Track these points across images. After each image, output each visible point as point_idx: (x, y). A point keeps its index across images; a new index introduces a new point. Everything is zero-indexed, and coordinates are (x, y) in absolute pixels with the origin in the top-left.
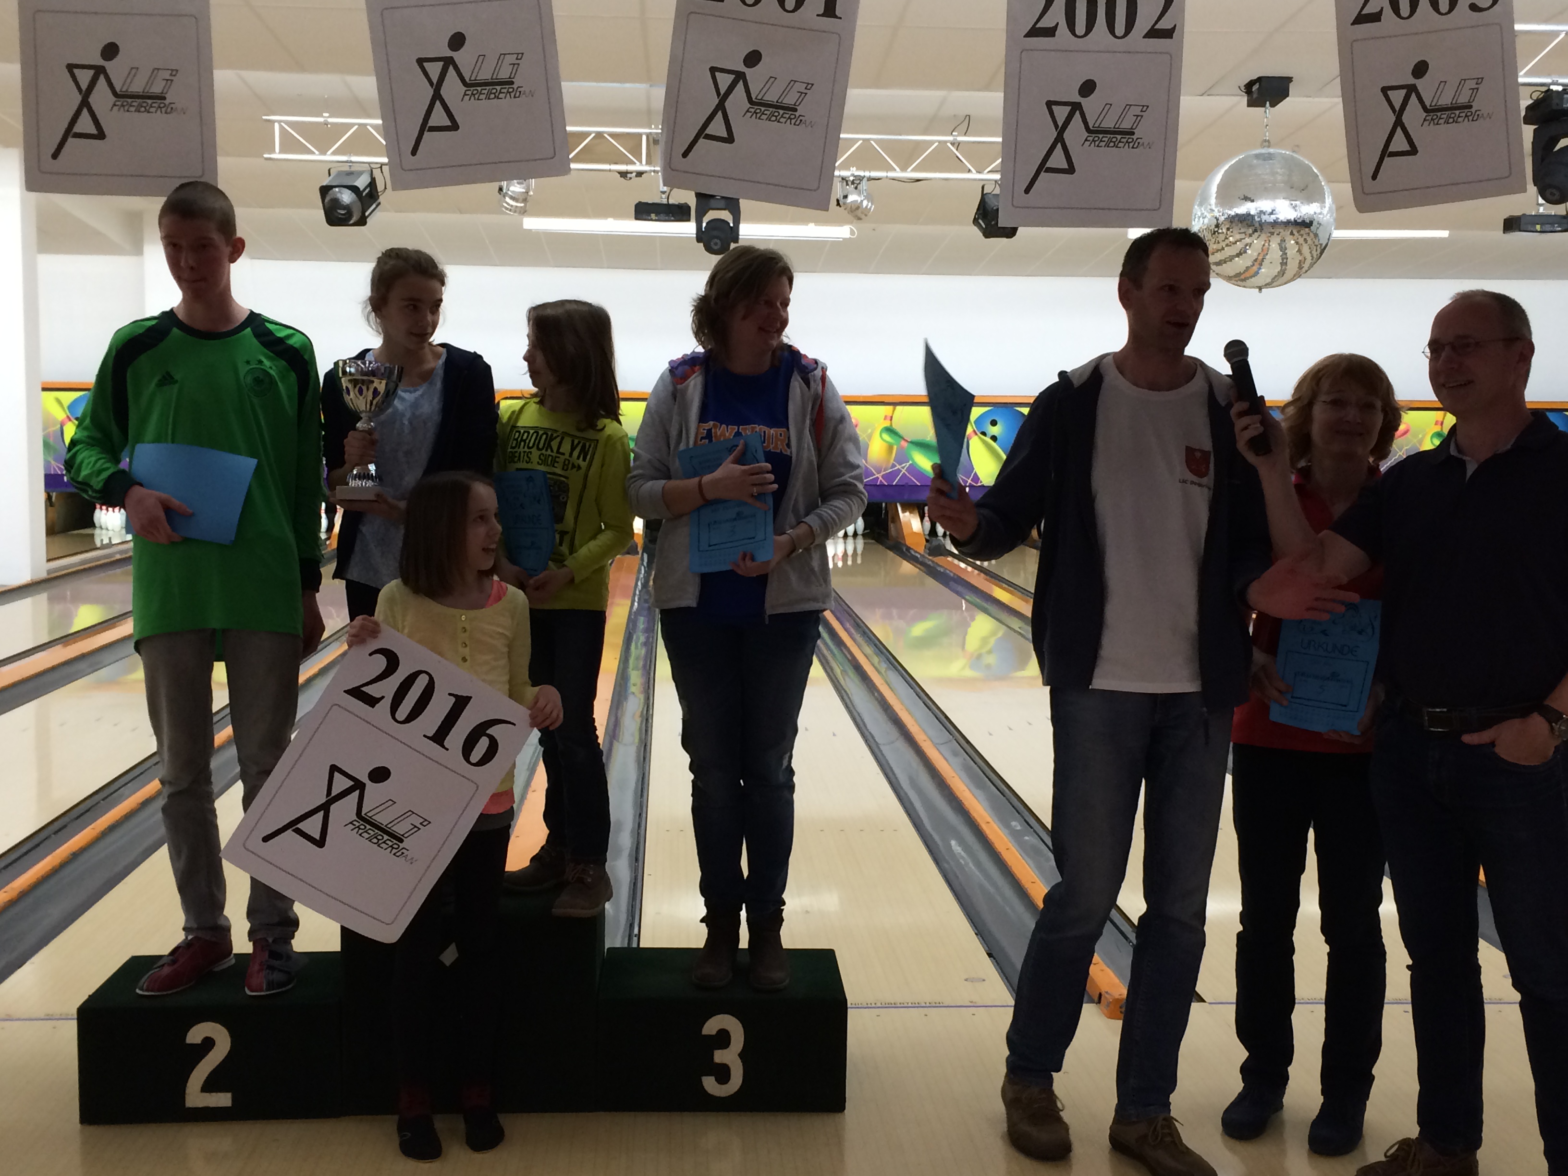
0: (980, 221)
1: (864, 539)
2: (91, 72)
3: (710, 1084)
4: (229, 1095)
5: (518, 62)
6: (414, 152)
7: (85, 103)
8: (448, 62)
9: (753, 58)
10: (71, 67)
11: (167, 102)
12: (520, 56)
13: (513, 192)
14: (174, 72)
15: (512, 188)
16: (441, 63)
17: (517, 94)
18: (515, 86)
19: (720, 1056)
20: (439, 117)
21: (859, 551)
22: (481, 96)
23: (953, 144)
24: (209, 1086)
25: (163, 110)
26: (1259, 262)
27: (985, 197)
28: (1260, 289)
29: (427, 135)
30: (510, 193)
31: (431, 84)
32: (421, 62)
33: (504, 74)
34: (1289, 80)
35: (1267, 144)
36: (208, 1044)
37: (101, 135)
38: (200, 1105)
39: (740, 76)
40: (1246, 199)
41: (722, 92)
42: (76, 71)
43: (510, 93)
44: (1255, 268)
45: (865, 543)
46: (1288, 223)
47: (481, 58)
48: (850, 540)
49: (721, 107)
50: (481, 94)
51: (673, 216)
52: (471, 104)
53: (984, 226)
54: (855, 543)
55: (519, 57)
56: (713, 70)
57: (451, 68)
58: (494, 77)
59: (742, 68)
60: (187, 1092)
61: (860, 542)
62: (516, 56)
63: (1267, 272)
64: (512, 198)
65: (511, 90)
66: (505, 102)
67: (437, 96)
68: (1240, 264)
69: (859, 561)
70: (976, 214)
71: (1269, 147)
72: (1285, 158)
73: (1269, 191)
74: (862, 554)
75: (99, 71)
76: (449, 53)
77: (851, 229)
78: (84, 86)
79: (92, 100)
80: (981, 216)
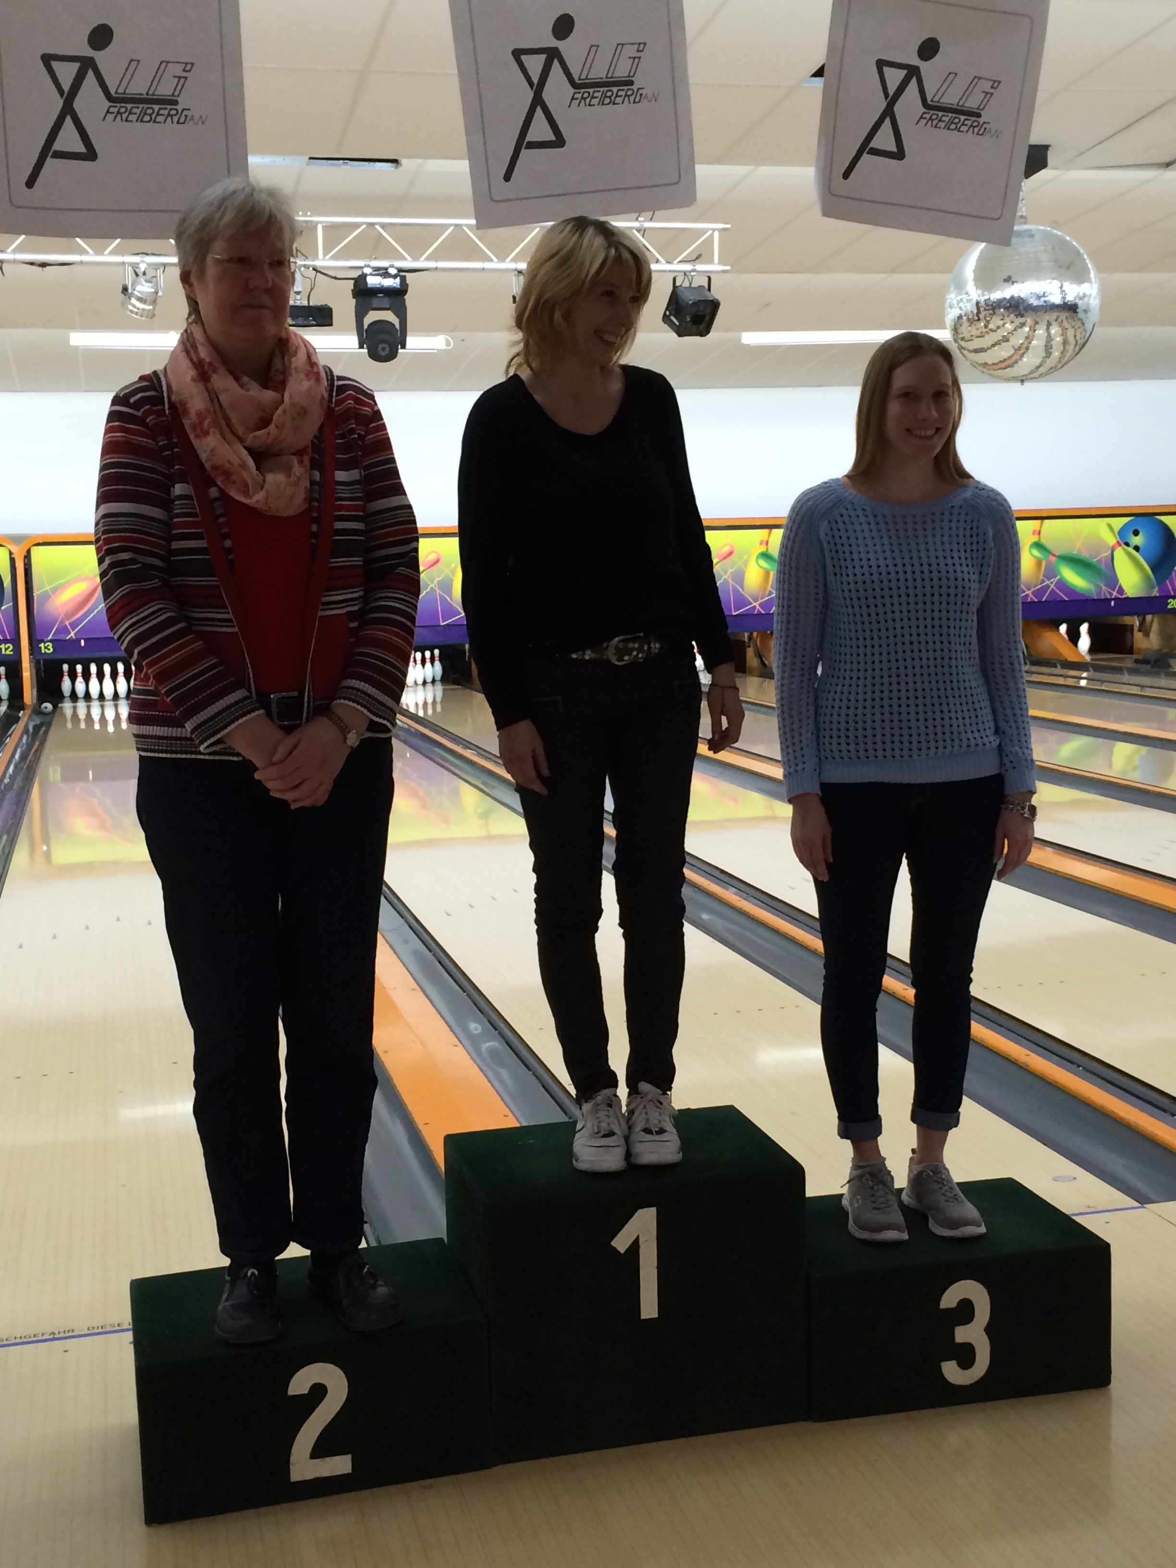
0: (673, 318)
1: (443, 685)
2: (76, 66)
3: (951, 1371)
4: (348, 1458)
5: (639, 54)
6: (507, 177)
7: (68, 109)
8: (553, 54)
9: (929, 49)
10: (47, 59)
11: (179, 108)
12: (641, 46)
13: (138, 292)
14: (188, 67)
15: (139, 288)
16: (544, 56)
17: (637, 98)
18: (635, 87)
19: (962, 1334)
20: (540, 130)
21: (439, 699)
22: (593, 100)
23: (639, 231)
24: (321, 1450)
25: (175, 119)
26: (1022, 350)
27: (678, 290)
28: (1022, 381)
29: (524, 152)
30: (136, 293)
31: (531, 83)
32: (517, 54)
33: (621, 72)
34: (1046, 148)
35: (1023, 220)
36: (319, 1392)
37: (90, 154)
38: (309, 1476)
39: (913, 72)
40: (1009, 280)
41: (891, 92)
42: (55, 65)
43: (629, 96)
44: (1017, 357)
45: (444, 690)
46: (1053, 307)
47: (594, 49)
48: (429, 687)
49: (889, 112)
50: (593, 97)
51: (314, 320)
52: (582, 112)
53: (677, 324)
54: (434, 690)
55: (641, 49)
56: (881, 64)
57: (556, 62)
58: (609, 76)
59: (915, 61)
60: (293, 1459)
61: (439, 687)
62: (636, 46)
63: (1029, 361)
64: (140, 299)
65: (629, 93)
66: (623, 109)
67: (538, 101)
68: (1003, 352)
69: (439, 709)
70: (667, 309)
71: (1025, 223)
72: (1047, 236)
73: (1035, 271)
74: (441, 702)
75: (87, 64)
76: (553, 43)
77: (447, 340)
78: (66, 86)
79: (79, 104)
80: (674, 312)
